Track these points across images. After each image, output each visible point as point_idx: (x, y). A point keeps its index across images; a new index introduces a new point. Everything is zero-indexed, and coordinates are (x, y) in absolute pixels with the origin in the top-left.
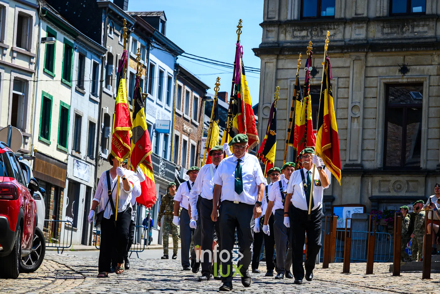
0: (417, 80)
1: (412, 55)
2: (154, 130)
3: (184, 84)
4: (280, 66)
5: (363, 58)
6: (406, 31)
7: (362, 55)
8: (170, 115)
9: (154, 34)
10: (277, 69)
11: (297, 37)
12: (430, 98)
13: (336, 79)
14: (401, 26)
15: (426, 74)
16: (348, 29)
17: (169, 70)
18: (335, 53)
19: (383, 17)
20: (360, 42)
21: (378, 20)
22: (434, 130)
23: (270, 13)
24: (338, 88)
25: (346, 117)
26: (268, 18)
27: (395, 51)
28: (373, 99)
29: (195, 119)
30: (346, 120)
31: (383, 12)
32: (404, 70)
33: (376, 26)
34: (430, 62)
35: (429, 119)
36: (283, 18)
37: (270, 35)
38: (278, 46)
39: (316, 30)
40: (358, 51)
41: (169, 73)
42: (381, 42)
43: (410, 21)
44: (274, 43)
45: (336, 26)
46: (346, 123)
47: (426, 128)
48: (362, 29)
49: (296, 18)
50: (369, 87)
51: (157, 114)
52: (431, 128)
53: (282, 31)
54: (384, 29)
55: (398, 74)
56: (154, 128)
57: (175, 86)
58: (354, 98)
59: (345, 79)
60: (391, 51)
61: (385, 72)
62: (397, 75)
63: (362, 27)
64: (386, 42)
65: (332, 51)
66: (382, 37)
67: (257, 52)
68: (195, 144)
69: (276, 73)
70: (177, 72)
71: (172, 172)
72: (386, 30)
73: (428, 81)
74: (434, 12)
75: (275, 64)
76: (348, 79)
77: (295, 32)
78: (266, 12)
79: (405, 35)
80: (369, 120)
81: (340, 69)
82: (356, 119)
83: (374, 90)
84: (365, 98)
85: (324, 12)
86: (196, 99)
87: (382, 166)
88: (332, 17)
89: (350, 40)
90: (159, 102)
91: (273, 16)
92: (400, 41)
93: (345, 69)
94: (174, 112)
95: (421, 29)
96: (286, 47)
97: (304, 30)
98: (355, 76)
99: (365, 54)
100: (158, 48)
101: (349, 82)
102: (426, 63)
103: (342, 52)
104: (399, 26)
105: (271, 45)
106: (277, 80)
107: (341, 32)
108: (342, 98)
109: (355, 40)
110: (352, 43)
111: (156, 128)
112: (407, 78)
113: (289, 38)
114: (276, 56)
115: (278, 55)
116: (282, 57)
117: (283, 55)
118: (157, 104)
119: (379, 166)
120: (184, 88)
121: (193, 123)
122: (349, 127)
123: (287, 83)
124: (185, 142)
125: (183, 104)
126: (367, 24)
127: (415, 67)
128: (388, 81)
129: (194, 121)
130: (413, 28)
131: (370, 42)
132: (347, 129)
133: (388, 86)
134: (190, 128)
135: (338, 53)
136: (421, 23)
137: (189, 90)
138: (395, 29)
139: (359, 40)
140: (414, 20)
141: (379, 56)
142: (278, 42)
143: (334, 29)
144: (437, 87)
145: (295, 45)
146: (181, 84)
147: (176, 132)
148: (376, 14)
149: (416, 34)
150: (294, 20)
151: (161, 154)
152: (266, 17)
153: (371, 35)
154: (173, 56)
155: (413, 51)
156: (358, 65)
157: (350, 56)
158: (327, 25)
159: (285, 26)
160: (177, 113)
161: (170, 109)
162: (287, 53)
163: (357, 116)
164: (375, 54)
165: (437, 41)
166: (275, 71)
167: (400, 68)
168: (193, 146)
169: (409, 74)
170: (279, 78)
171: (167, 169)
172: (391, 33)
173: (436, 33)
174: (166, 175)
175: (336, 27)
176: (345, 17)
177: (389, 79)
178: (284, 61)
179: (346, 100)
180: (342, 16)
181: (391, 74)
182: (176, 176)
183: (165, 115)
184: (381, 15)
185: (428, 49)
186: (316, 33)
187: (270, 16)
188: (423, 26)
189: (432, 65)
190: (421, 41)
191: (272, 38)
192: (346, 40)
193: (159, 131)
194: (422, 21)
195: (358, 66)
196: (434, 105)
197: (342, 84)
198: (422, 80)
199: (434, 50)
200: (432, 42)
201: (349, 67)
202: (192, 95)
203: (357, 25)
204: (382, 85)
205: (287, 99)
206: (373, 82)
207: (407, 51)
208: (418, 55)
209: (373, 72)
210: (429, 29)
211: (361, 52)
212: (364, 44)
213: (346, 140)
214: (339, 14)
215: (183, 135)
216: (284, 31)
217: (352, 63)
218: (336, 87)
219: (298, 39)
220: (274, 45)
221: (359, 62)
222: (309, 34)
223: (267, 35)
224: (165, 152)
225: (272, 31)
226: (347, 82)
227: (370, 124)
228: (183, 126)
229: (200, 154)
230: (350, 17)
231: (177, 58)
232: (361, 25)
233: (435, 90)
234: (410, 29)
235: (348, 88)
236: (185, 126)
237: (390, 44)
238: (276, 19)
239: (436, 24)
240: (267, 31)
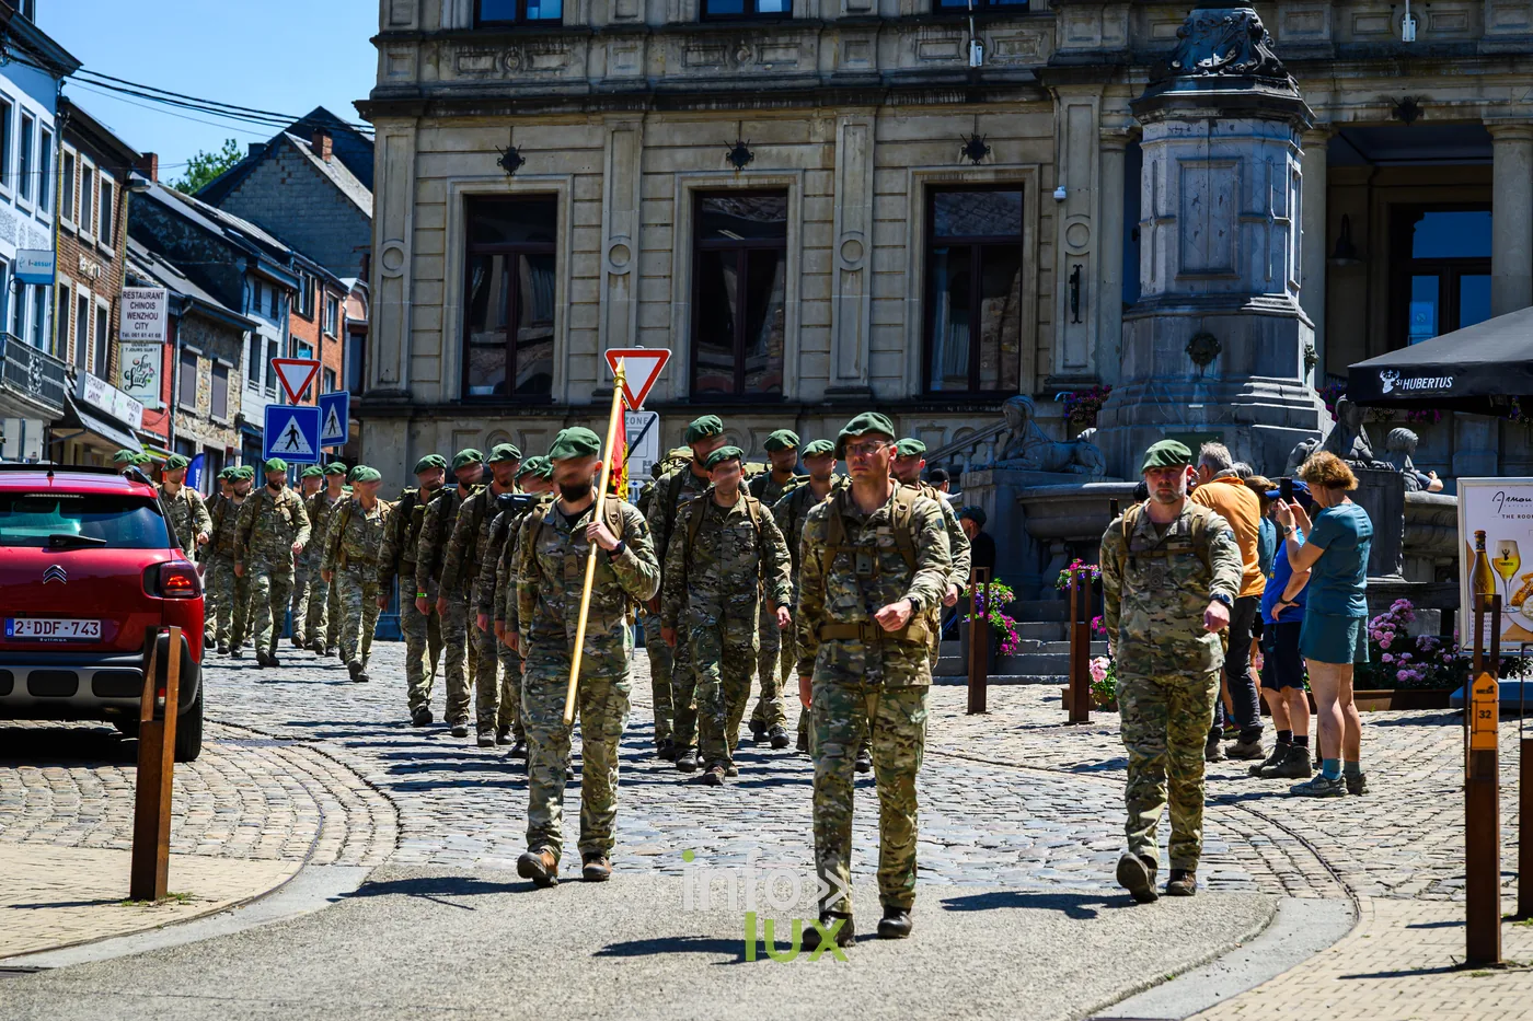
0: (774, 181)
1: (759, 118)
2: (12, 277)
3: (80, 150)
4: (425, 146)
5: (636, 125)
6: (744, 58)
7: (634, 119)
8: (48, 233)
9: (11, 23)
10: (418, 153)
11: (467, 72)
12: (806, 226)
13: (569, 178)
14: (731, 47)
15: (794, 166)
16: (597, 53)
17: (44, 116)
18: (564, 113)
19: (685, 23)
20: (630, 86)
21: (673, 30)
22: (816, 303)
23: (397, 10)
24: (574, 201)
25: (596, 273)
26: (391, 24)
27: (717, 110)
28: (662, 230)
29: (105, 240)
30: (595, 281)
31: (685, 11)
32: (740, 155)
33: (669, 46)
34: (803, 136)
35: (805, 277)
36: (430, 24)
37: (398, 66)
38: (421, 95)
39: (517, 55)
40: (625, 110)
41: (44, 123)
42: (682, 86)
43: (754, 34)
44: (408, 86)
45: (567, 44)
46: (595, 288)
47: (797, 301)
48: (633, 55)
49: (463, 23)
50: (652, 199)
51: (17, 232)
52: (808, 300)
53: (429, 58)
54: (689, 54)
55: (724, 165)
56: (13, 271)
57: (58, 157)
58: (614, 226)
59: (590, 179)
60: (708, 109)
61: (692, 160)
62: (722, 167)
63: (633, 49)
64: (694, 86)
65: (560, 109)
66: (684, 75)
67: (368, 111)
68: (107, 305)
69: (416, 163)
70: (63, 119)
71: (57, 383)
72: (693, 57)
73: (800, 185)
74: (814, 13)
75: (412, 139)
76: (597, 179)
77: (462, 60)
78: (387, 9)
79: (742, 70)
80: (653, 281)
81: (579, 153)
82: (620, 279)
83: (666, 205)
84: (643, 226)
85: (535, 9)
86: (106, 186)
87: (687, 394)
88: (556, 23)
89: (604, 82)
90: (22, 202)
91: (405, 19)
92: (731, 85)
93: (591, 153)
94: (58, 228)
95: (780, 55)
96: (440, 97)
97: (486, 54)
98: (616, 170)
99: (642, 115)
100: (22, 61)
101: (601, 185)
102: (792, 139)
103: (583, 112)
104: (725, 47)
105: (400, 92)
106: (417, 180)
107: (580, 61)
108: (584, 226)
109: (615, 81)
110: (607, 87)
111: (19, 270)
112: (749, 177)
113: (446, 75)
114: (415, 121)
115: (419, 119)
116: (430, 123)
117: (432, 118)
118: (18, 207)
119: (680, 394)
120: (79, 160)
121: (100, 252)
122: (603, 298)
123: (444, 188)
124: (83, 301)
125: (77, 205)
126: (646, 40)
127: (767, 148)
128: (700, 183)
129: (103, 246)
130: (761, 51)
131: (653, 86)
132: (598, 303)
133: (699, 196)
134: (94, 266)
135: (573, 113)
136: (782, 40)
137: (91, 165)
138: (716, 55)
139: (625, 81)
140: (765, 33)
141: (678, 121)
142: (418, 85)
143: (562, 52)
144: (823, 199)
145: (464, 92)
146: (73, 151)
147: (63, 279)
148: (667, 17)
149: (769, 66)
150: (460, 30)
151: (28, 338)
152: (387, 20)
153: (655, 70)
154: (54, 77)
155: (761, 108)
156: (623, 144)
157: (604, 122)
158: (545, 42)
159: (435, 44)
160: (64, 229)
161: (49, 219)
162: (443, 113)
163: (625, 271)
164: (667, 115)
165: (821, 85)
166: (412, 158)
167: (729, 151)
168: (102, 312)
169: (752, 165)
170: (422, 175)
171: (44, 377)
172: (707, 64)
173: (818, 65)
174: (43, 393)
175: (566, 48)
176: (589, 21)
177: (704, 179)
178: (434, 131)
179: (593, 232)
180: (583, 20)
181: (709, 166)
182: (66, 392)
183: (36, 234)
184: (681, 19)
185: (801, 105)
186: (516, 62)
187: (396, 19)
188: (787, 46)
189: (809, 143)
190: (783, 83)
191: (404, 74)
192: (592, 81)
193: (25, 279)
194: (784, 35)
195: (623, 146)
196: (815, 243)
197: (585, 192)
198: (785, 181)
199: (815, 106)
200: (811, 88)
201: (601, 149)
202: (97, 178)
203: (620, 44)
204: (686, 193)
205: (444, 229)
206: (661, 186)
207: (747, 108)
208: (773, 118)
209: (663, 161)
210: (802, 54)
211: (633, 111)
212: (638, 90)
213: (596, 329)
214: (574, 15)
215: (78, 284)
216: (434, 58)
217: (609, 137)
218: (569, 200)
219: (470, 78)
220: (409, 92)
221: (627, 135)
222: (498, 65)
223: (389, 66)
224: (38, 331)
225: (403, 57)
226: (596, 187)
227: (657, 290)
228: (78, 260)
229: (118, 331)
230: (603, 24)
231: (64, 83)
232: (629, 44)
233: (817, 207)
234: (755, 55)
235: (600, 200)
236: (83, 261)
237: (704, 90)
238: (414, 26)
239: (819, 43)
240: (390, 55)
